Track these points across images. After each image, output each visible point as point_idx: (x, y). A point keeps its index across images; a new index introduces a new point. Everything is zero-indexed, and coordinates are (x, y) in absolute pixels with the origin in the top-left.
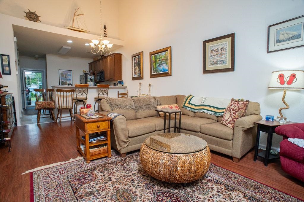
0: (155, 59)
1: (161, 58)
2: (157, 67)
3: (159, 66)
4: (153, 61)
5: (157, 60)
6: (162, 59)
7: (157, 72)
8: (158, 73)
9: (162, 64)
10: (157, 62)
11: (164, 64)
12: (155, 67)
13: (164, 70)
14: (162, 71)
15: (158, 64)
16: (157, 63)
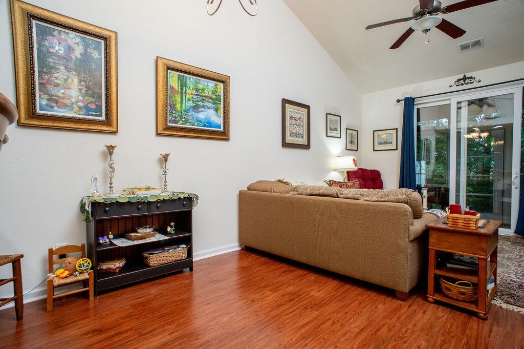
0: (182, 86)
1: (203, 90)
2: (187, 111)
3: (196, 108)
4: (172, 88)
5: (188, 91)
6: (204, 94)
7: (186, 121)
8: (188, 126)
9: (203, 106)
10: (188, 97)
11: (209, 108)
12: (178, 106)
13: (208, 123)
14: (204, 126)
15: (191, 104)
16: (189, 100)
